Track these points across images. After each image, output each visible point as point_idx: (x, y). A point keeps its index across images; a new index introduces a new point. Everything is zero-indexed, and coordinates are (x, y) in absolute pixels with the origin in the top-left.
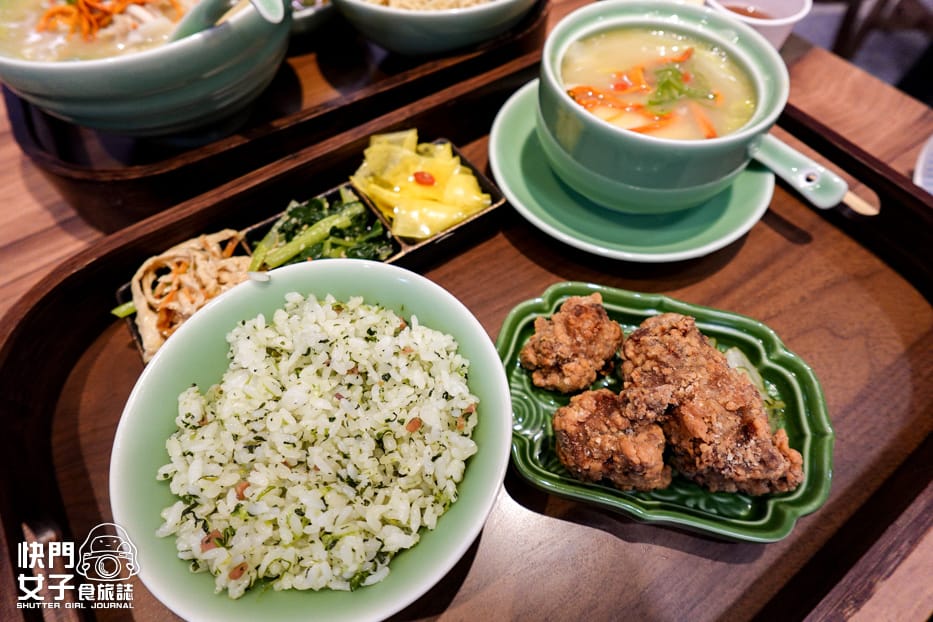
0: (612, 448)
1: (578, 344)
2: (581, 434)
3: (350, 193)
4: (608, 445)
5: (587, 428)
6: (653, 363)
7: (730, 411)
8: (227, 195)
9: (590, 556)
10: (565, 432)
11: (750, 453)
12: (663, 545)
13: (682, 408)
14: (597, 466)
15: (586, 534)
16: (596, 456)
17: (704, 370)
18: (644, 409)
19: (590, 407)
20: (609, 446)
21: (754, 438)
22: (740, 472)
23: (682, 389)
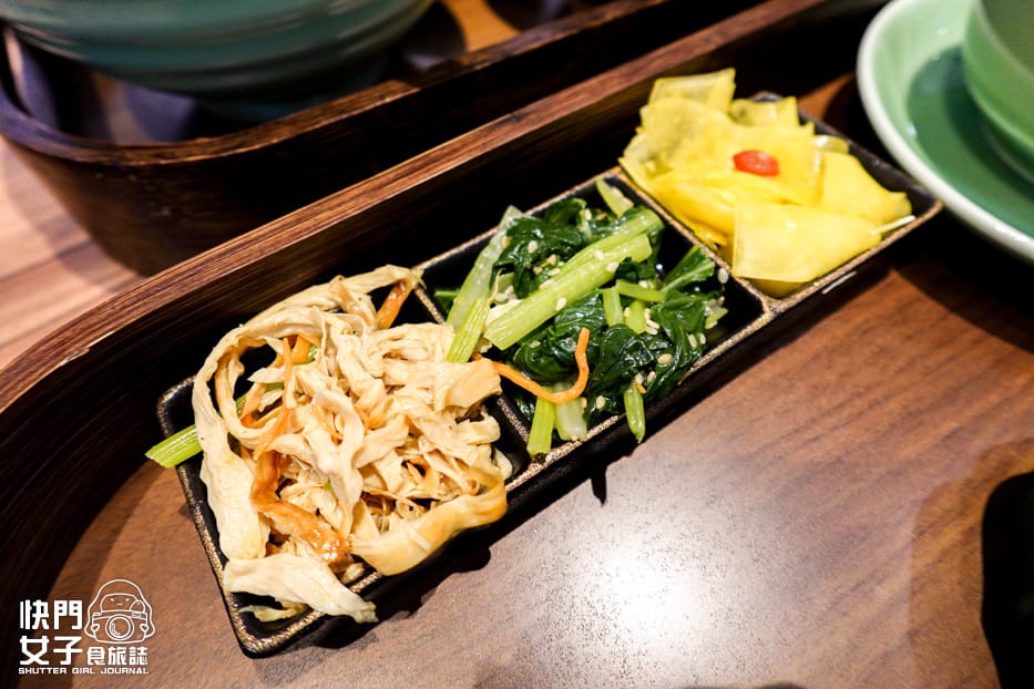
3: (616, 192)
8: (390, 193)
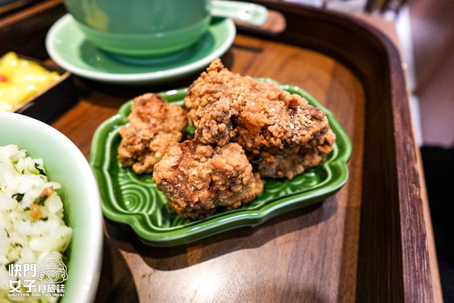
0: (208, 172)
1: (154, 125)
2: (179, 176)
4: (203, 171)
5: (182, 169)
6: (206, 96)
7: (274, 100)
9: (238, 275)
10: (165, 180)
11: (302, 117)
12: (282, 234)
13: (242, 113)
14: (205, 193)
15: (227, 261)
16: (200, 187)
17: (243, 84)
18: (215, 125)
19: (177, 153)
20: (205, 172)
21: (298, 107)
22: (304, 132)
23: (235, 101)
